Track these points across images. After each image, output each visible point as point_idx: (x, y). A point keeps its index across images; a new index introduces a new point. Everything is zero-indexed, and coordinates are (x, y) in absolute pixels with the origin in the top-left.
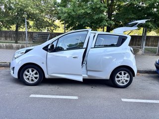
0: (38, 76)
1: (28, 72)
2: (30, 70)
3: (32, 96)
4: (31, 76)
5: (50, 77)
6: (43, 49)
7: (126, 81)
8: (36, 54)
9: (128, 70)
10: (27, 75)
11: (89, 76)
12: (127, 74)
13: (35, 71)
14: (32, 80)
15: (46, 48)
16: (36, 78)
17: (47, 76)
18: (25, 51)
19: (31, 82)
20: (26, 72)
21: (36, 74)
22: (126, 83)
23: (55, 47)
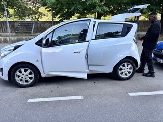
0: (32, 76)
1: (21, 72)
2: (23, 70)
3: (30, 100)
4: (24, 77)
5: (47, 76)
6: (36, 43)
7: (129, 72)
8: (28, 50)
9: (131, 61)
10: (19, 76)
11: (90, 70)
12: (130, 66)
13: (29, 71)
14: (26, 81)
15: (39, 43)
16: (30, 78)
17: (43, 75)
18: (13, 48)
19: (25, 84)
20: (18, 73)
21: (30, 73)
22: (129, 75)
23: (50, 40)
